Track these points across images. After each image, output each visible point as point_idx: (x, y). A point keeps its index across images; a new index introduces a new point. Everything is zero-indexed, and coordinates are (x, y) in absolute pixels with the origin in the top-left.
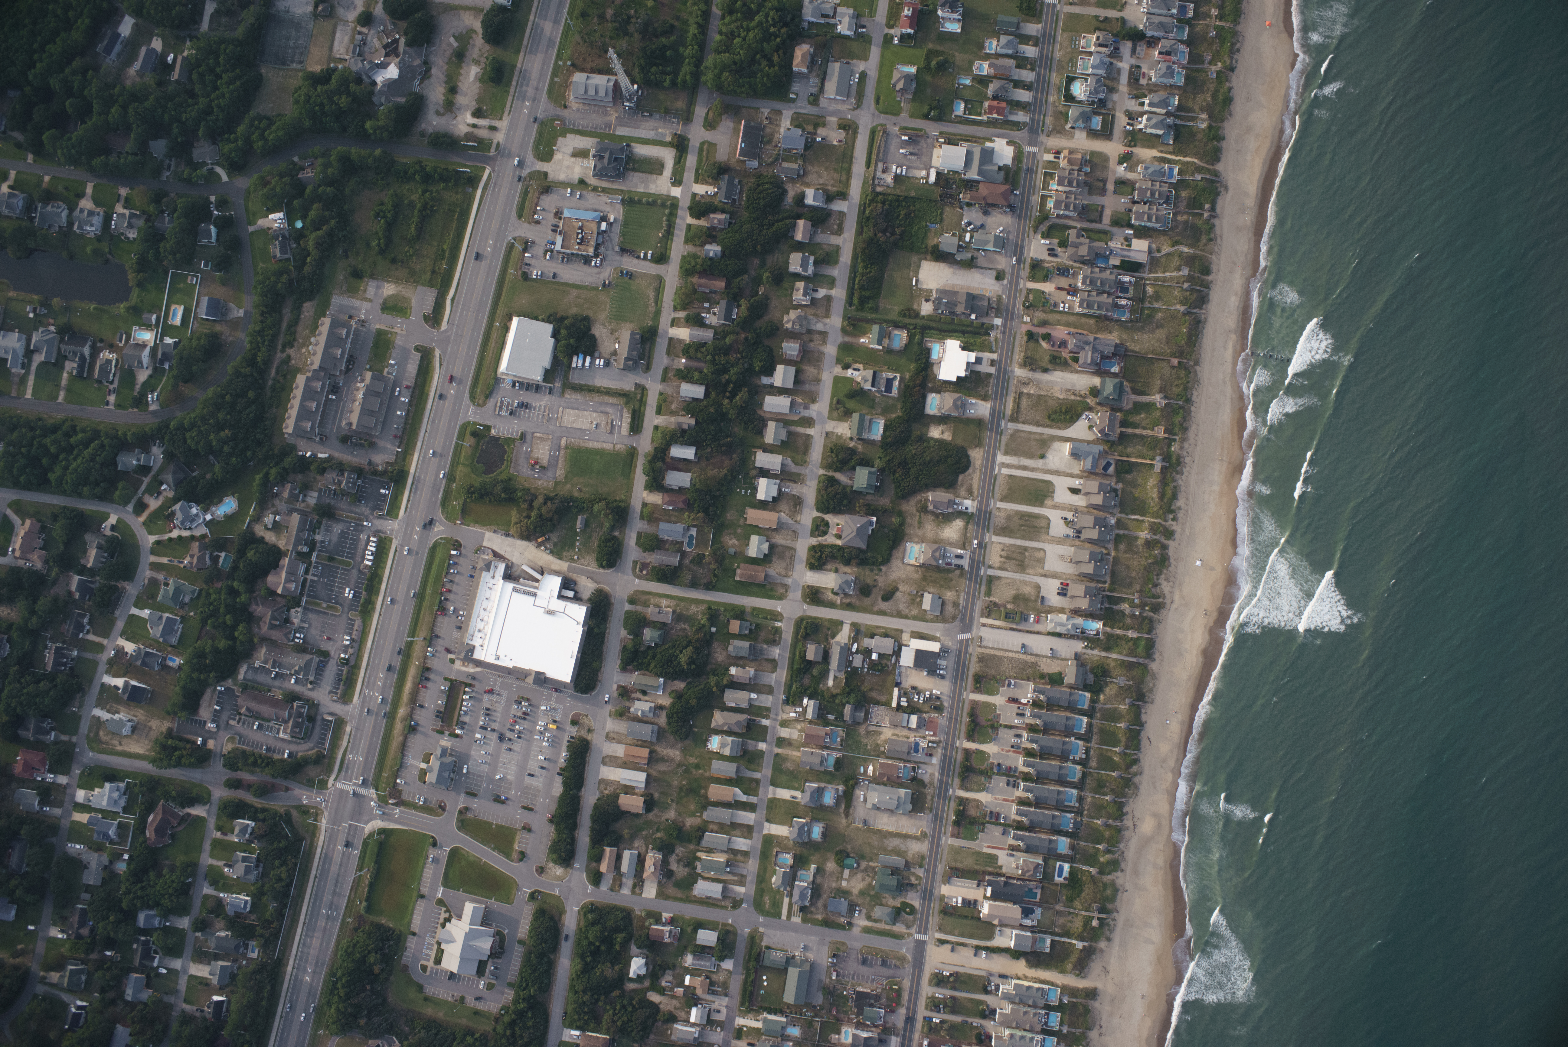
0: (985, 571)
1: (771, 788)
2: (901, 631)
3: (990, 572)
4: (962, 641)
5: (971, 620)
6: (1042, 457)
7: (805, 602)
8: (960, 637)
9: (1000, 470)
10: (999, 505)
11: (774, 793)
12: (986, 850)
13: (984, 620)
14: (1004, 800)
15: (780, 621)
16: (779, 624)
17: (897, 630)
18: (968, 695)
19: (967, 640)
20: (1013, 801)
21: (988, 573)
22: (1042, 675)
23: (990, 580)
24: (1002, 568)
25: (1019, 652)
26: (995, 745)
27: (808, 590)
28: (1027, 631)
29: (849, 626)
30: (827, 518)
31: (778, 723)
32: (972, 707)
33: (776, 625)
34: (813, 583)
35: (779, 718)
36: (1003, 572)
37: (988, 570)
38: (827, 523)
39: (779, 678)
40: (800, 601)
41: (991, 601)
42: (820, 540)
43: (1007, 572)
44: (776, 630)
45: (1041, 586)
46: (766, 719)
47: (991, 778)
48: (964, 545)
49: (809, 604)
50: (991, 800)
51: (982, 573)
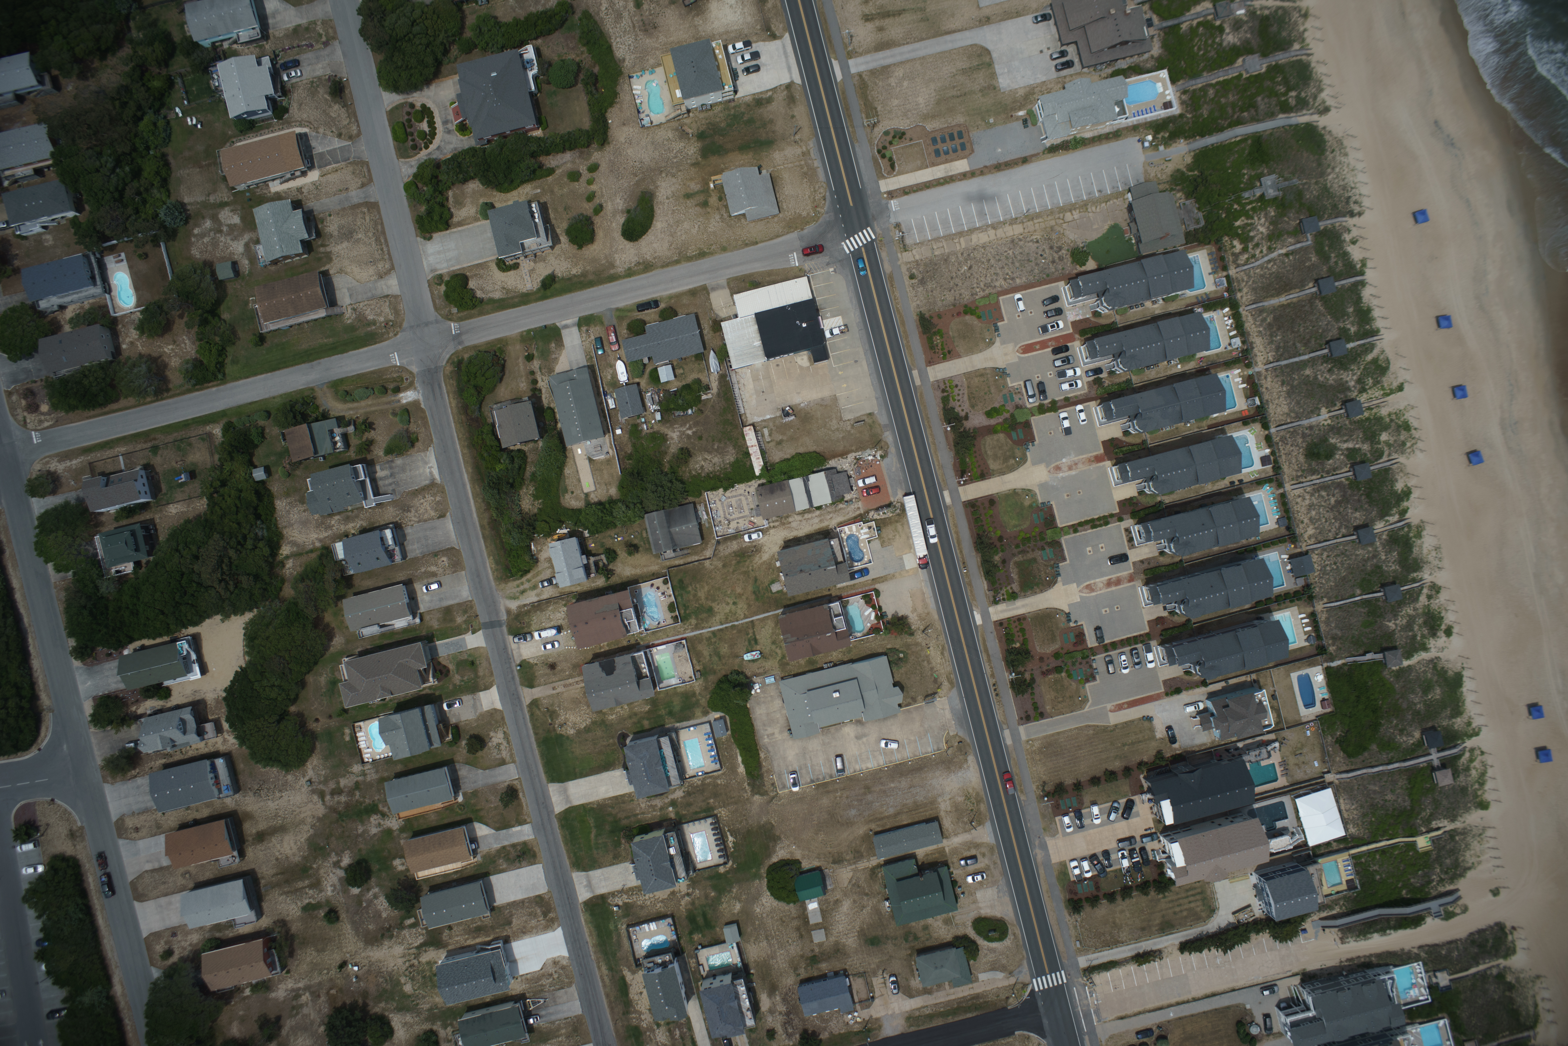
0: (845, 68)
1: (553, 789)
2: (701, 293)
3: (857, 65)
4: (857, 255)
5: (859, 194)
7: (449, 317)
8: (849, 246)
11: (567, 799)
12: (1115, 718)
13: (887, 185)
14: (1109, 584)
15: (411, 386)
16: (408, 397)
17: (693, 293)
18: (923, 375)
19: (870, 247)
20: (1131, 579)
21: (853, 70)
22: (1079, 255)
23: (862, 84)
24: (881, 46)
25: (1000, 222)
26: (1034, 464)
27: (443, 288)
28: (999, 167)
29: (575, 330)
30: (418, 98)
31: (505, 629)
32: (945, 400)
33: (404, 401)
34: (445, 265)
35: (504, 617)
36: (888, 53)
37: (851, 62)
38: (426, 112)
39: (461, 524)
40: (437, 322)
41: (886, 133)
42: (423, 155)
43: (896, 50)
44: (408, 412)
45: (990, 47)
46: (473, 633)
47: (1059, 544)
48: (768, 29)
49: (461, 319)
50: (1081, 597)
51: (839, 76)
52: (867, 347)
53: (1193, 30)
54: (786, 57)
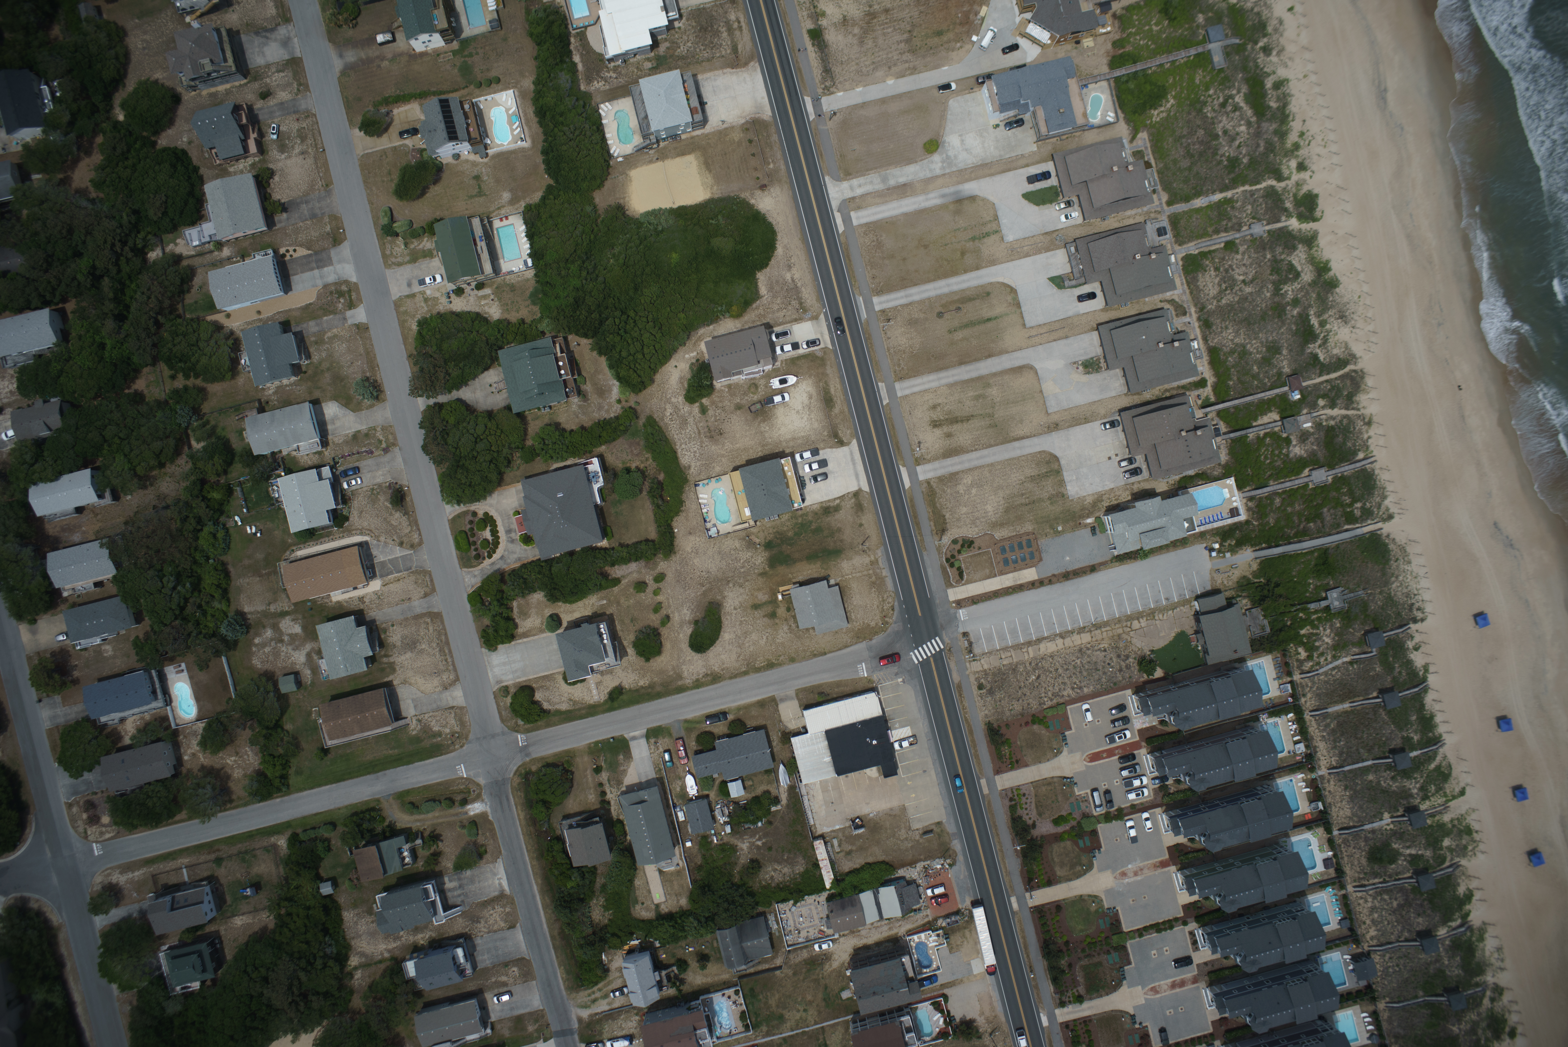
0: (913, 475)
2: (770, 704)
3: (925, 472)
4: (925, 664)
5: (928, 603)
6: (933, 146)
7: (516, 729)
8: (917, 656)
9: (847, 220)
10: (880, 303)
13: (955, 594)
14: (1173, 986)
15: (478, 798)
16: (475, 808)
17: (761, 704)
18: (991, 784)
19: (938, 656)
20: (1195, 980)
21: (921, 477)
22: (1146, 663)
23: (931, 491)
24: (950, 453)
25: (1069, 632)
26: (1101, 870)
27: (509, 700)
28: (1068, 576)
29: (643, 741)
30: (480, 508)
31: (576, 1037)
32: (1013, 808)
33: (472, 813)
34: (511, 676)
35: (576, 1025)
36: (956, 459)
37: (919, 469)
38: (488, 520)
39: (532, 934)
40: (503, 734)
41: (955, 542)
42: (487, 565)
43: (965, 457)
44: (475, 823)
45: (1058, 453)
46: (545, 1041)
47: (1124, 948)
48: (836, 435)
49: (527, 731)
50: (1146, 999)
51: (907, 483)
52: (936, 757)
53: (1260, 440)
54: (854, 464)
